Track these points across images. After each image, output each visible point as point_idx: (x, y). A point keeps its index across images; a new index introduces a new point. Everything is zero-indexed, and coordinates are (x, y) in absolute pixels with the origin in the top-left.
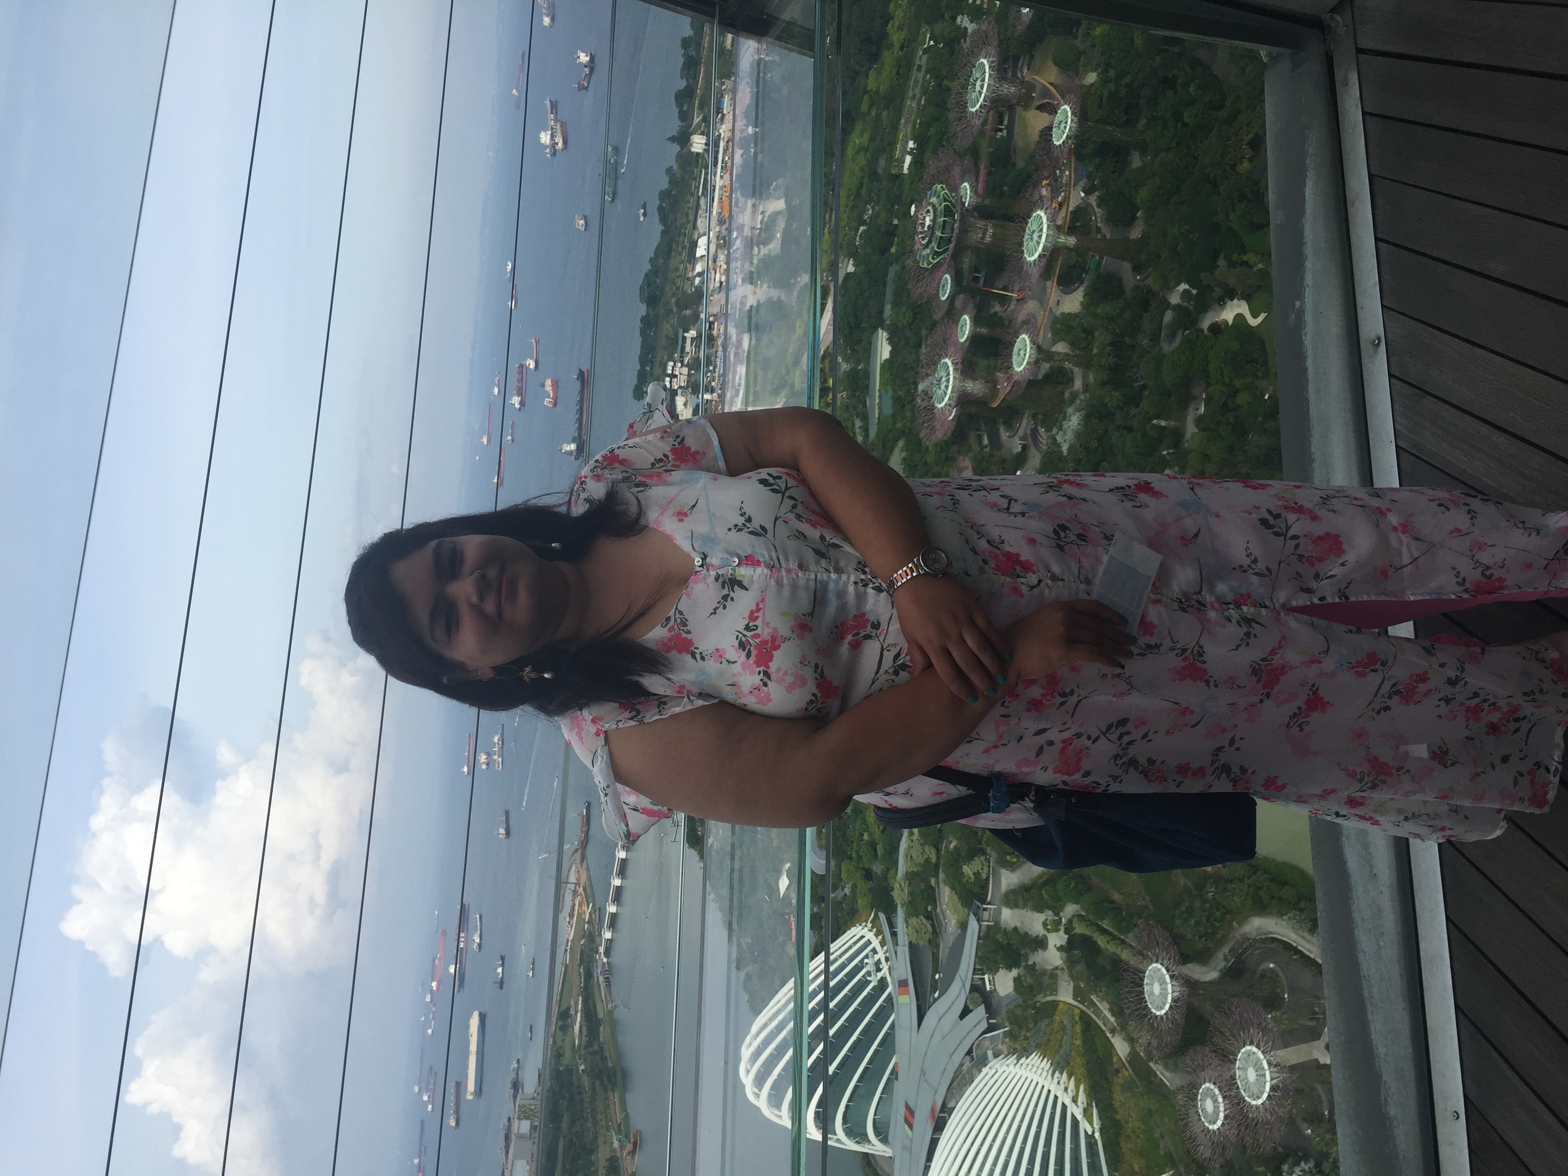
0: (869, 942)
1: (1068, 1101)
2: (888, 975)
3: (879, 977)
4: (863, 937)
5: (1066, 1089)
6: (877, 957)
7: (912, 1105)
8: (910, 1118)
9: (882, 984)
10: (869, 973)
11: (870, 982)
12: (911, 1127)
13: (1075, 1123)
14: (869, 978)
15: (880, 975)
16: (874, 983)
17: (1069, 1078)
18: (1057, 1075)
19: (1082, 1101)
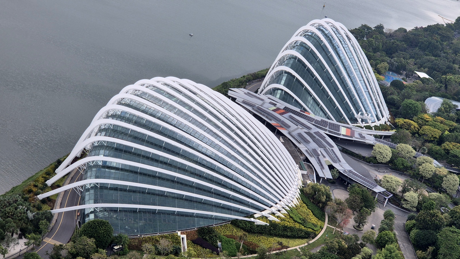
0: (379, 119)
1: (273, 209)
2: (358, 125)
3: (358, 119)
4: (383, 116)
5: (279, 211)
6: (370, 122)
8: (279, 111)
9: (354, 120)
10: (362, 114)
11: (358, 113)
12: (275, 111)
13: (261, 210)
14: (360, 113)
15: (360, 120)
16: (356, 115)
17: (284, 214)
18: (288, 208)
19: (272, 218)
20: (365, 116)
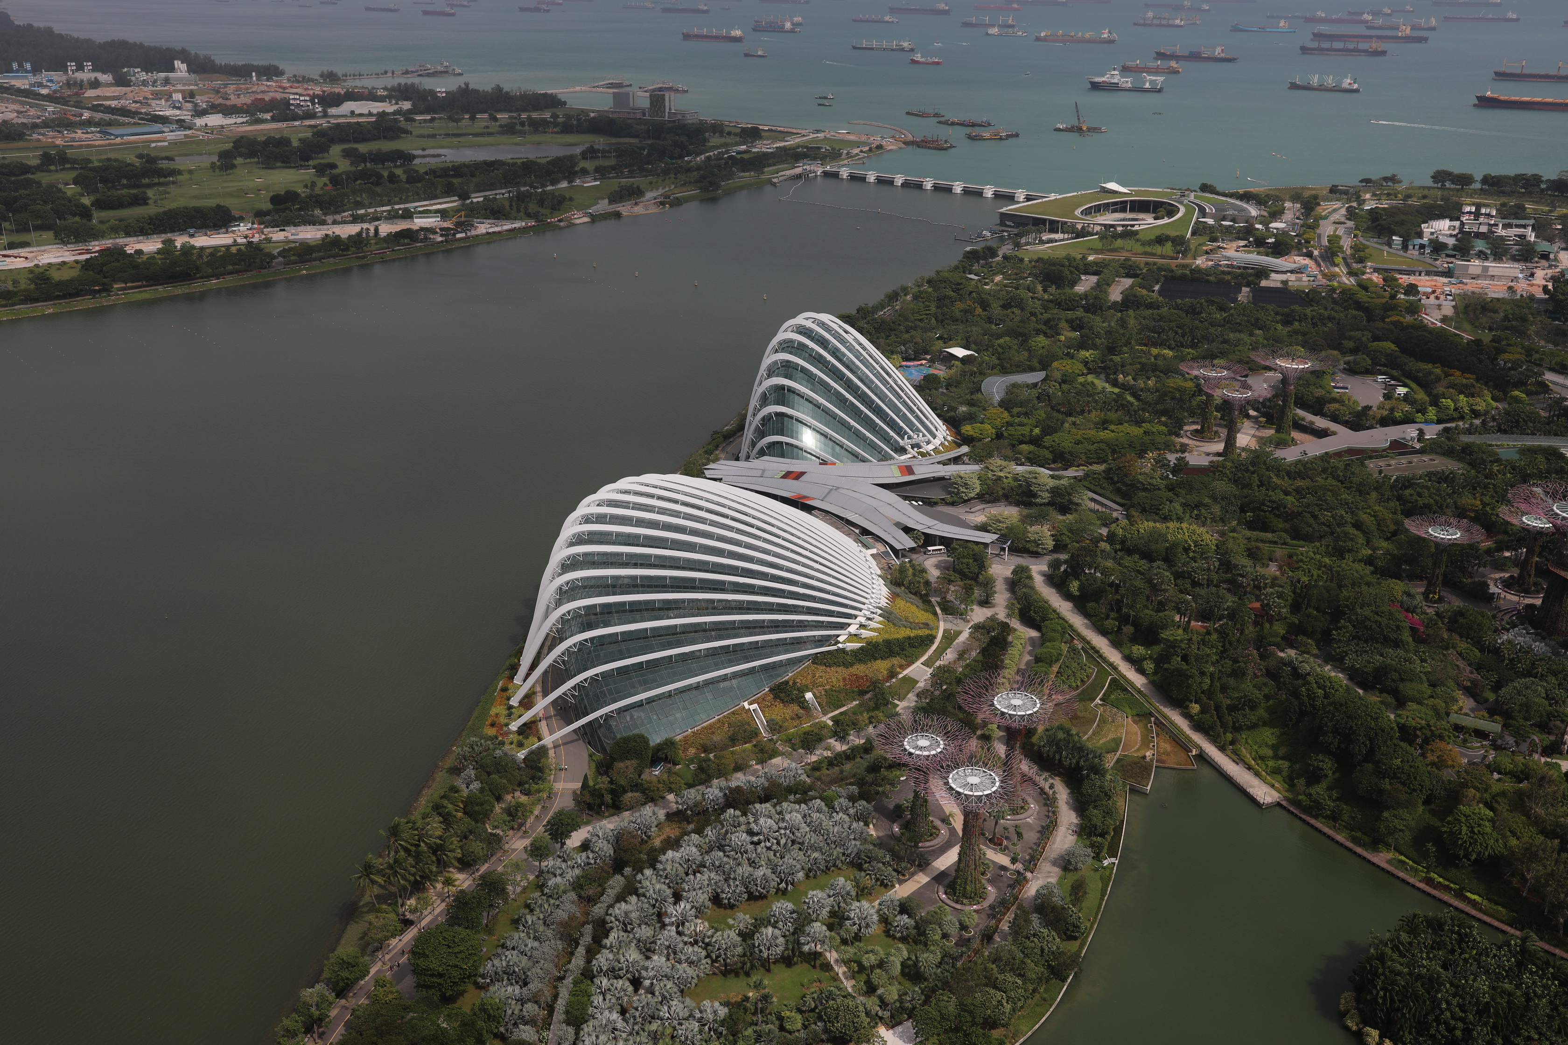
0: (934, 437)
1: (859, 620)
2: (910, 455)
3: (906, 447)
4: (937, 430)
5: (869, 619)
6: (923, 444)
7: (803, 478)
8: (791, 476)
10: (910, 438)
11: (903, 439)
12: (784, 477)
14: (905, 437)
16: (901, 442)
17: (880, 623)
18: (880, 612)
19: (865, 633)
20: (916, 439)
